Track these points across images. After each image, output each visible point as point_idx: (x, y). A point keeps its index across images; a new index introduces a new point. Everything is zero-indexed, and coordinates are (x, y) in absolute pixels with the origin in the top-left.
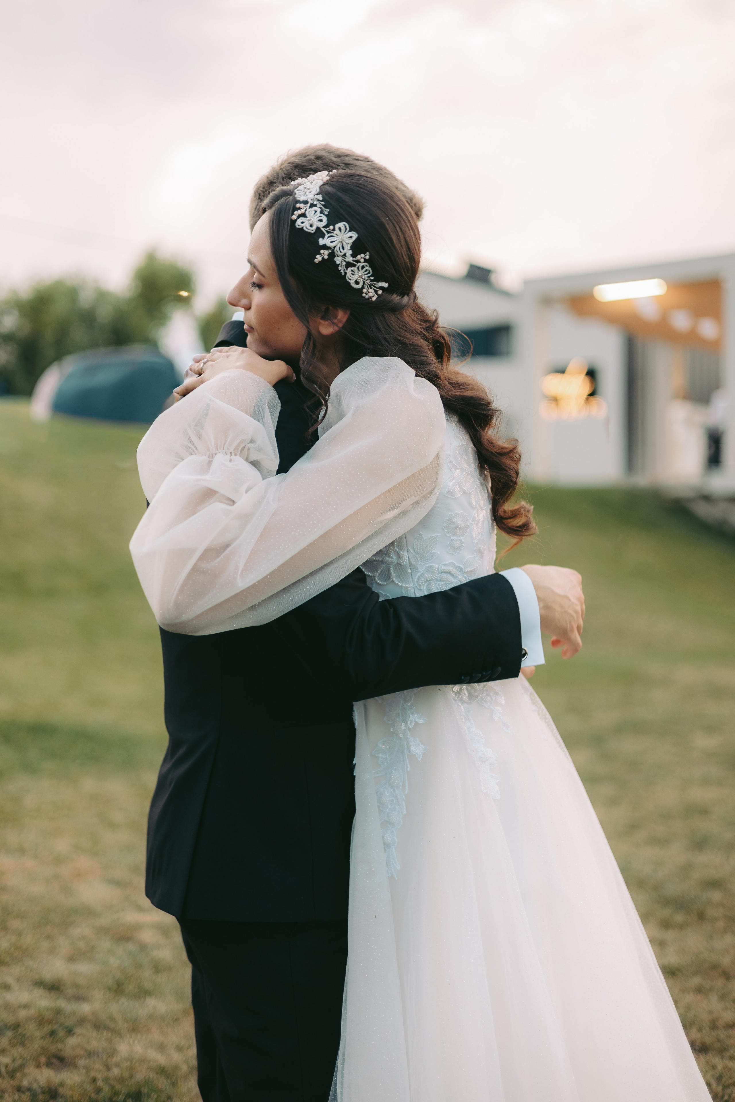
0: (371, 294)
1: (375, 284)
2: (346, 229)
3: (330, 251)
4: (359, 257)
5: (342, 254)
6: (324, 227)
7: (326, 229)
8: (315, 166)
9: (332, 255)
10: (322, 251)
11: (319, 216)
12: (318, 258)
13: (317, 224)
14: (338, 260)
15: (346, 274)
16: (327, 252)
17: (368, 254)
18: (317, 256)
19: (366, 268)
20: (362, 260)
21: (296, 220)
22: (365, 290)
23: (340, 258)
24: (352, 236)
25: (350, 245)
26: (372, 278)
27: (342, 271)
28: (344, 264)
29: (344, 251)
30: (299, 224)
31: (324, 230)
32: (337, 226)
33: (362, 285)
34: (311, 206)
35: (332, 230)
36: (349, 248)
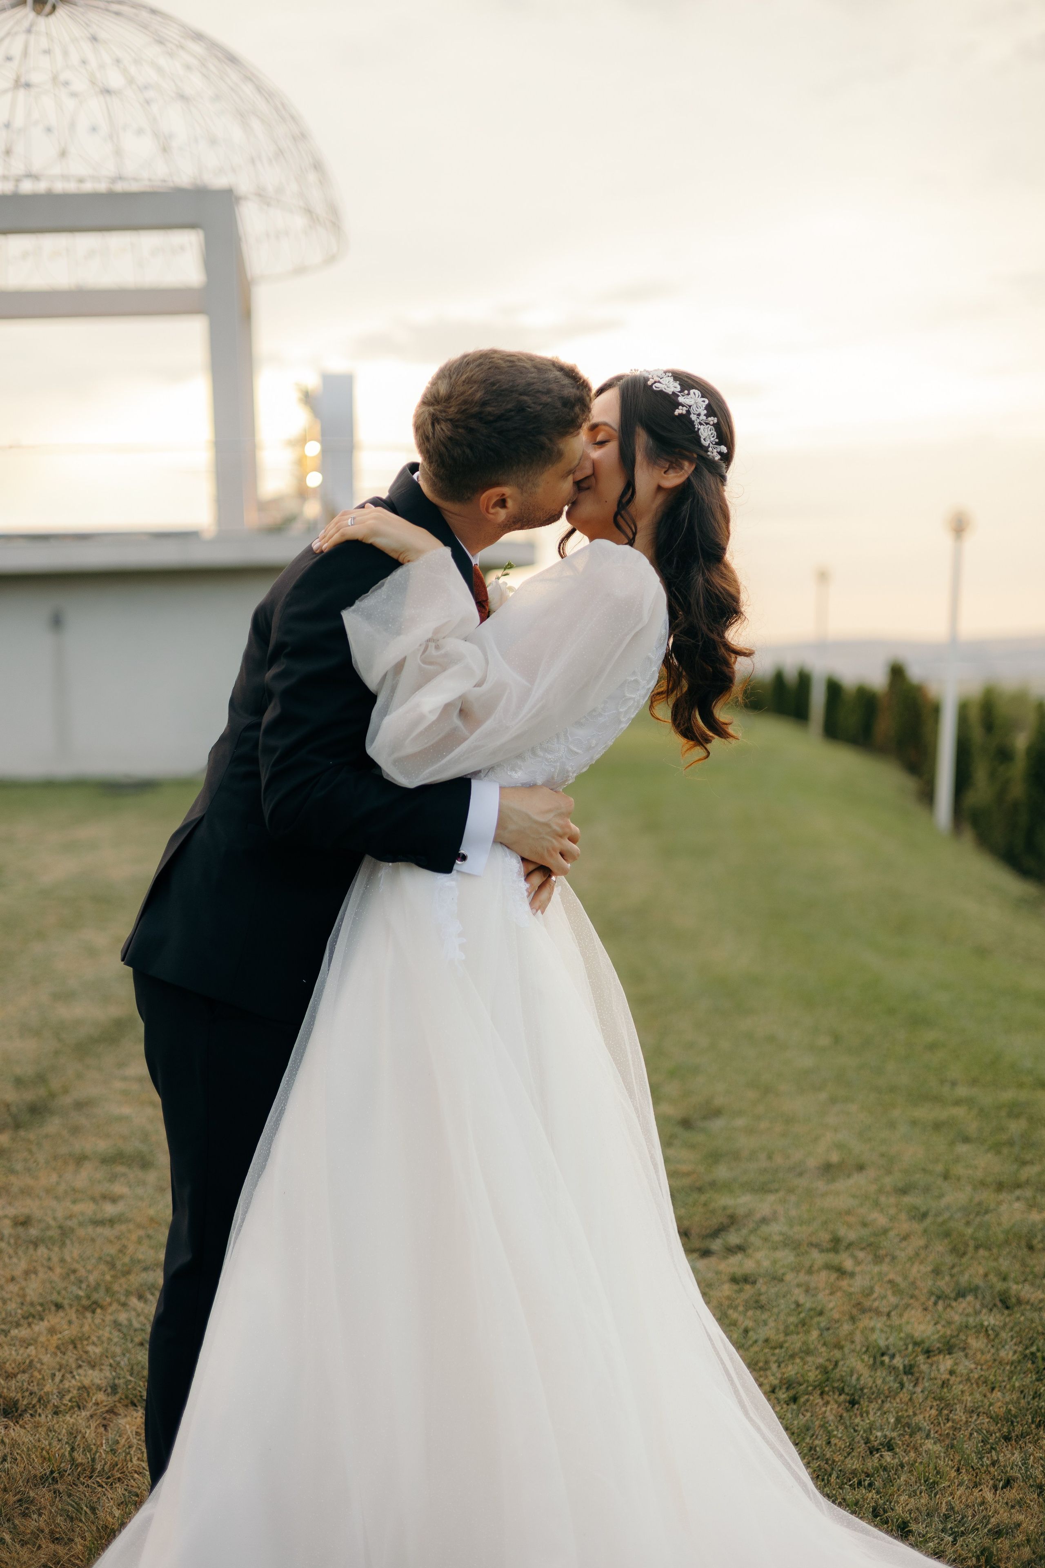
0: (716, 455)
1: (717, 448)
2: (699, 395)
3: (687, 409)
4: (710, 419)
5: (697, 413)
6: (679, 392)
7: (681, 393)
9: (688, 412)
10: (680, 408)
11: (674, 385)
12: (677, 412)
13: (673, 390)
14: (693, 417)
15: (699, 429)
16: (685, 408)
17: (716, 418)
18: (677, 410)
19: (712, 431)
20: (712, 423)
21: (653, 384)
22: (710, 449)
23: (696, 416)
24: (704, 401)
25: (704, 406)
26: (717, 440)
27: (696, 426)
28: (698, 421)
29: (699, 410)
30: (656, 387)
31: (679, 394)
32: (692, 391)
33: (709, 444)
34: (662, 379)
35: (687, 394)
36: (703, 409)
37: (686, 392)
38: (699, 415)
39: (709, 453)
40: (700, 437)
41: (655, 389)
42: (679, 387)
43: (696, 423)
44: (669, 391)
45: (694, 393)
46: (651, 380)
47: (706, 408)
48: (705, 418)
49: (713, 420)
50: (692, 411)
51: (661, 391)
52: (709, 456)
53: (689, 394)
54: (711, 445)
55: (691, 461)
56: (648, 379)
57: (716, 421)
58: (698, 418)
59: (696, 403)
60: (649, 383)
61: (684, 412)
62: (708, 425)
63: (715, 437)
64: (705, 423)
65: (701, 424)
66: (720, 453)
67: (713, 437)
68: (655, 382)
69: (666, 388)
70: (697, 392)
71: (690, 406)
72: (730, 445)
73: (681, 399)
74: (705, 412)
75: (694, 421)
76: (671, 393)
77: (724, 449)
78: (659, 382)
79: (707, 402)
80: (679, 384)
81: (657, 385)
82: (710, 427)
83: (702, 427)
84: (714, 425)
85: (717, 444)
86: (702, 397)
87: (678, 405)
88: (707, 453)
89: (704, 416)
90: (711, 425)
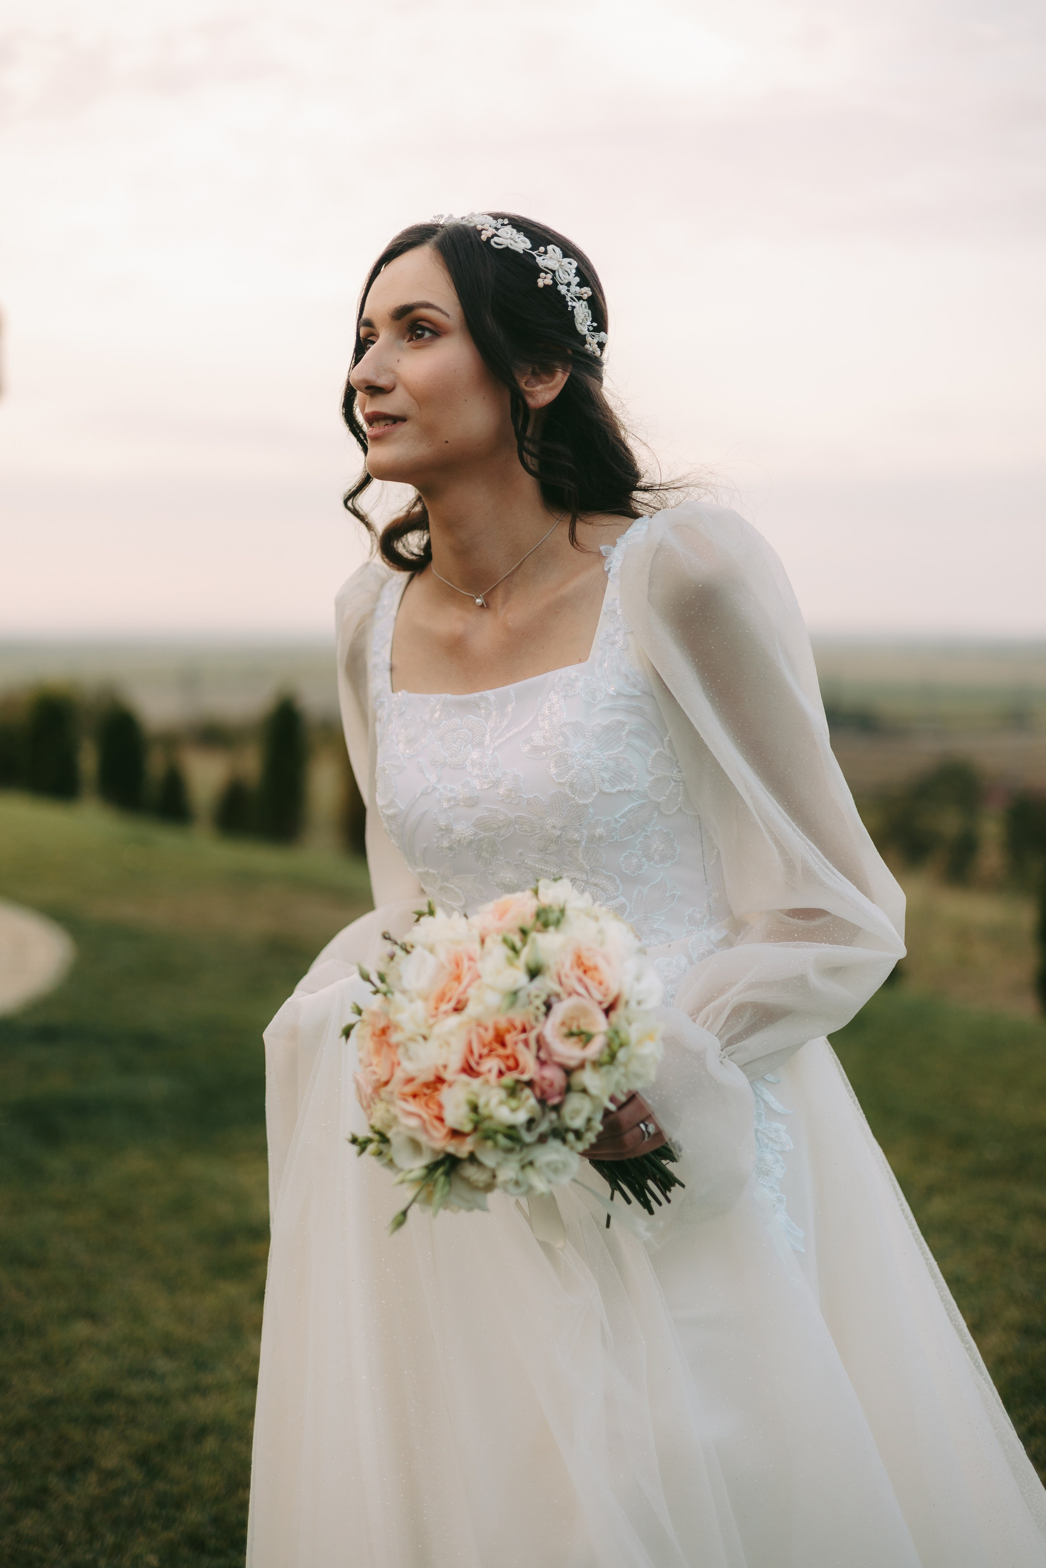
0: (593, 346)
1: (593, 335)
2: (560, 254)
3: (552, 276)
4: (582, 290)
6: (531, 249)
9: (555, 281)
10: (542, 275)
11: (518, 238)
13: (522, 246)
16: (549, 276)
17: (589, 290)
19: (587, 310)
20: (585, 296)
21: (489, 239)
22: (588, 339)
24: (569, 264)
25: (574, 271)
26: (592, 324)
27: (570, 303)
28: (569, 295)
29: (568, 278)
31: (532, 252)
32: (550, 247)
34: (497, 229)
35: (543, 253)
36: (572, 275)
37: (542, 249)
38: (569, 284)
39: (587, 346)
41: (496, 246)
42: (527, 241)
45: (554, 252)
46: (484, 234)
47: (576, 275)
48: (577, 289)
49: (587, 292)
50: (558, 279)
51: (507, 248)
52: (587, 350)
53: (546, 253)
54: (588, 332)
56: (480, 232)
57: (590, 293)
58: (569, 290)
59: (561, 266)
60: (484, 237)
61: (549, 282)
62: (582, 301)
63: (591, 319)
64: (578, 296)
65: (573, 299)
66: (598, 344)
67: (589, 318)
68: (491, 236)
69: (511, 245)
70: (556, 250)
71: (554, 272)
73: (539, 262)
74: (577, 279)
75: (564, 296)
76: (520, 252)
77: (600, 336)
78: (497, 235)
79: (575, 264)
80: (527, 237)
82: (584, 303)
83: (575, 305)
84: (588, 300)
85: (592, 329)
86: (566, 257)
87: (537, 271)
88: (584, 346)
89: (576, 286)
90: (584, 300)
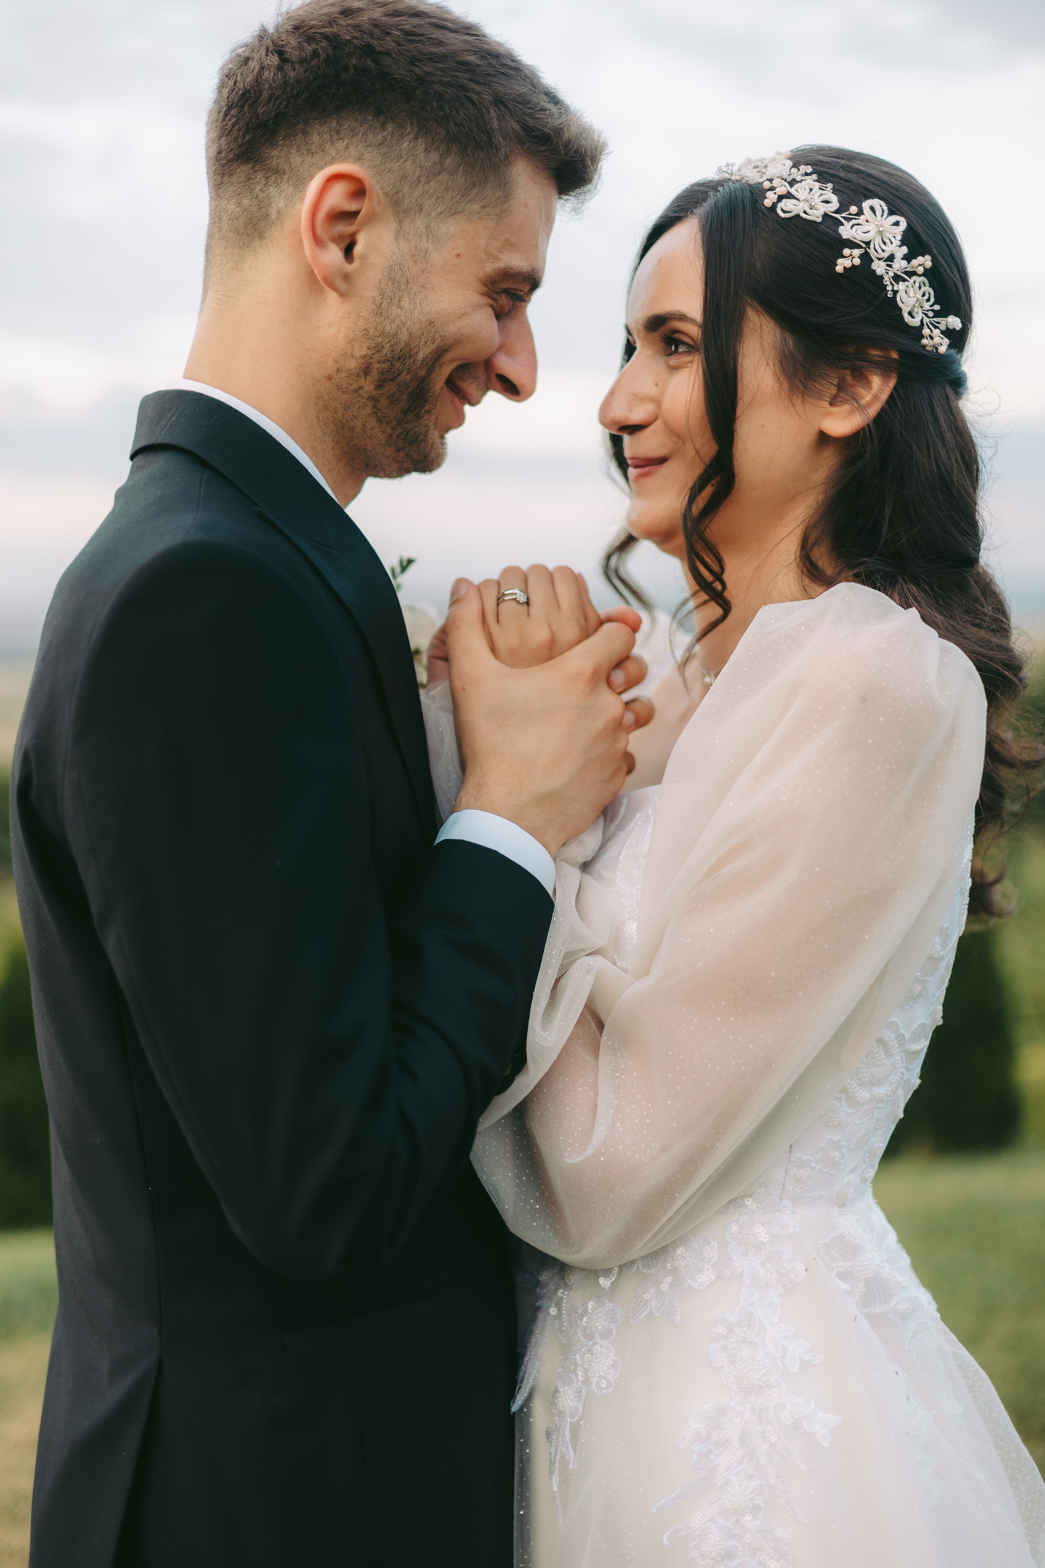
0: (937, 340)
1: (939, 323)
2: (883, 211)
3: (862, 251)
4: (915, 262)
5: (886, 255)
6: (836, 212)
7: (843, 215)
8: (335, 30)
9: (866, 258)
10: (846, 252)
11: (821, 195)
12: (841, 265)
13: (823, 209)
14: (879, 267)
15: (895, 293)
16: (857, 252)
17: (928, 257)
18: (840, 261)
19: (923, 289)
20: (920, 270)
21: (774, 206)
22: (926, 331)
23: (883, 264)
24: (897, 224)
25: (899, 237)
26: (937, 307)
27: (889, 288)
28: (891, 274)
29: (889, 249)
30: (784, 212)
31: (837, 216)
32: (866, 205)
33: (922, 321)
34: (792, 183)
35: (856, 215)
36: (897, 242)
37: (854, 209)
38: (891, 258)
39: (925, 341)
40: (900, 310)
41: (782, 215)
42: (834, 198)
43: (887, 280)
44: (816, 216)
45: (872, 209)
46: (770, 194)
47: (903, 242)
48: (904, 263)
49: (922, 263)
50: (873, 254)
51: (798, 217)
52: (924, 346)
53: (859, 213)
54: (926, 320)
55: (885, 368)
57: (928, 263)
58: (890, 266)
59: (879, 232)
60: (770, 199)
61: (857, 262)
62: (914, 278)
63: (932, 300)
64: (906, 273)
65: (897, 278)
66: (948, 333)
67: (928, 300)
68: (781, 198)
69: (808, 211)
70: (876, 203)
71: (868, 243)
72: (964, 310)
73: (846, 231)
74: (905, 250)
75: (881, 277)
76: (820, 220)
77: (954, 322)
78: (789, 196)
79: (904, 224)
80: (835, 191)
81: (787, 204)
82: (919, 280)
83: (901, 286)
84: (927, 273)
85: (937, 314)
86: (891, 213)
87: (840, 245)
88: (920, 341)
89: (903, 259)
90: (920, 276)
